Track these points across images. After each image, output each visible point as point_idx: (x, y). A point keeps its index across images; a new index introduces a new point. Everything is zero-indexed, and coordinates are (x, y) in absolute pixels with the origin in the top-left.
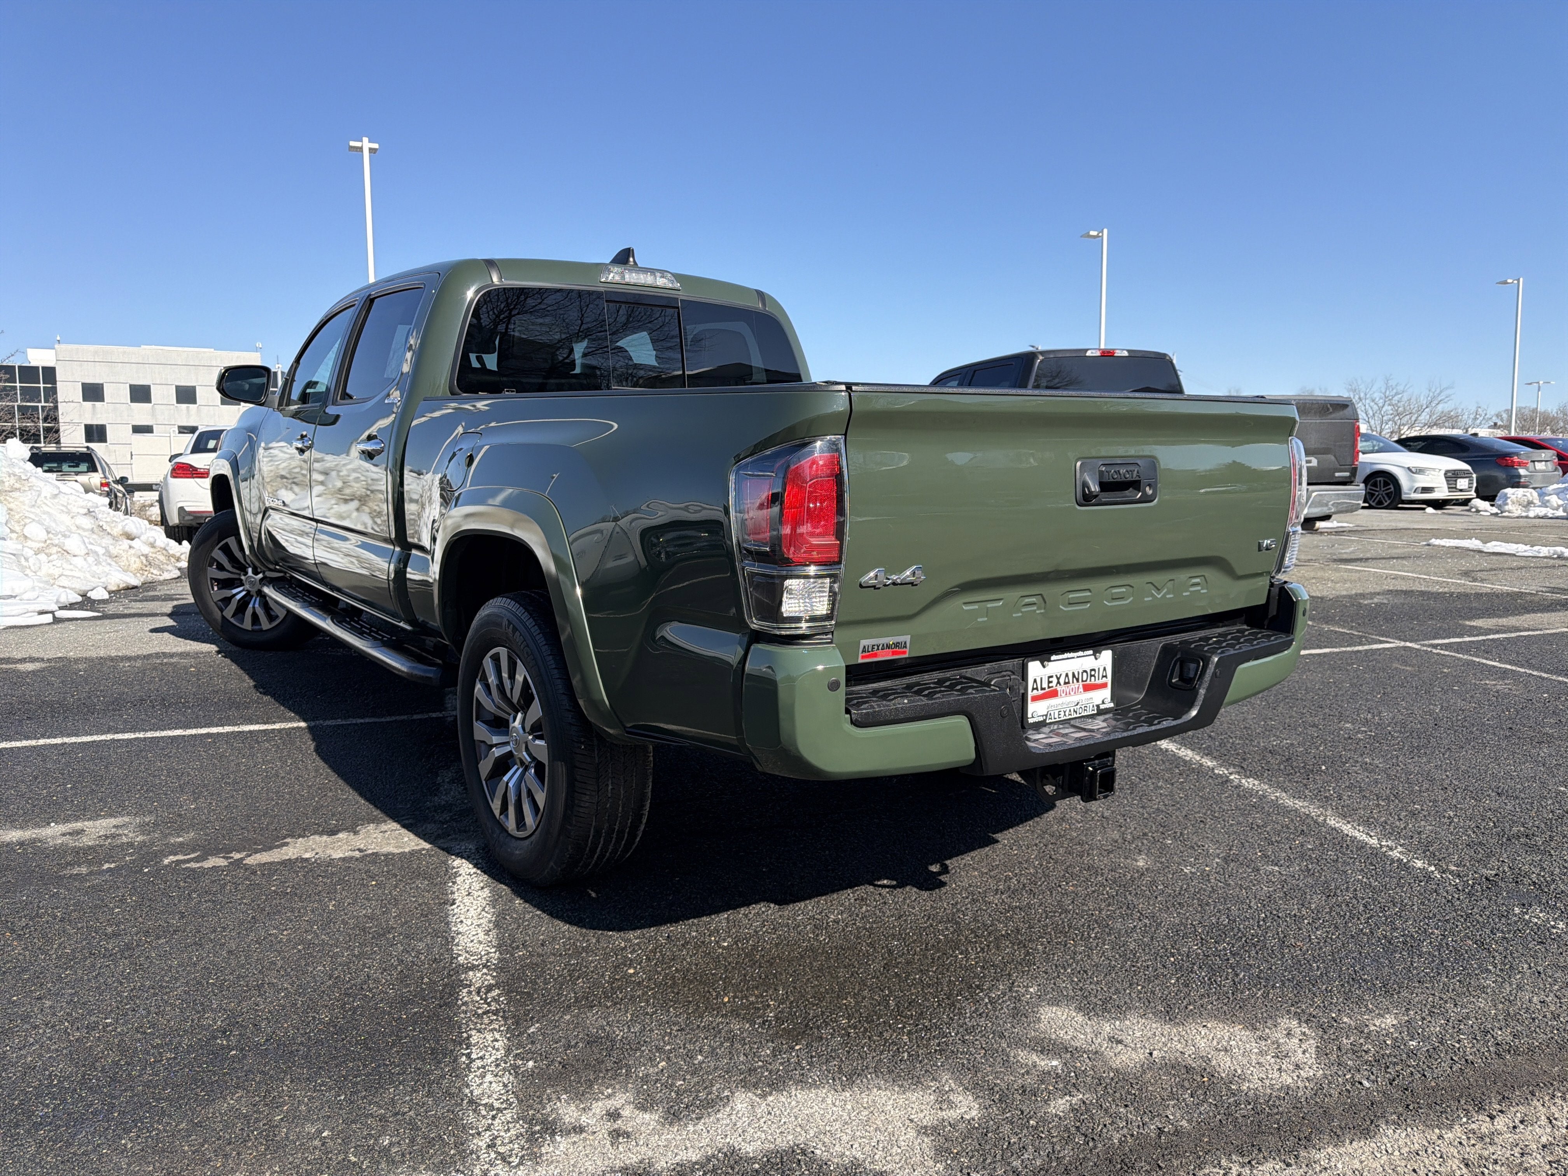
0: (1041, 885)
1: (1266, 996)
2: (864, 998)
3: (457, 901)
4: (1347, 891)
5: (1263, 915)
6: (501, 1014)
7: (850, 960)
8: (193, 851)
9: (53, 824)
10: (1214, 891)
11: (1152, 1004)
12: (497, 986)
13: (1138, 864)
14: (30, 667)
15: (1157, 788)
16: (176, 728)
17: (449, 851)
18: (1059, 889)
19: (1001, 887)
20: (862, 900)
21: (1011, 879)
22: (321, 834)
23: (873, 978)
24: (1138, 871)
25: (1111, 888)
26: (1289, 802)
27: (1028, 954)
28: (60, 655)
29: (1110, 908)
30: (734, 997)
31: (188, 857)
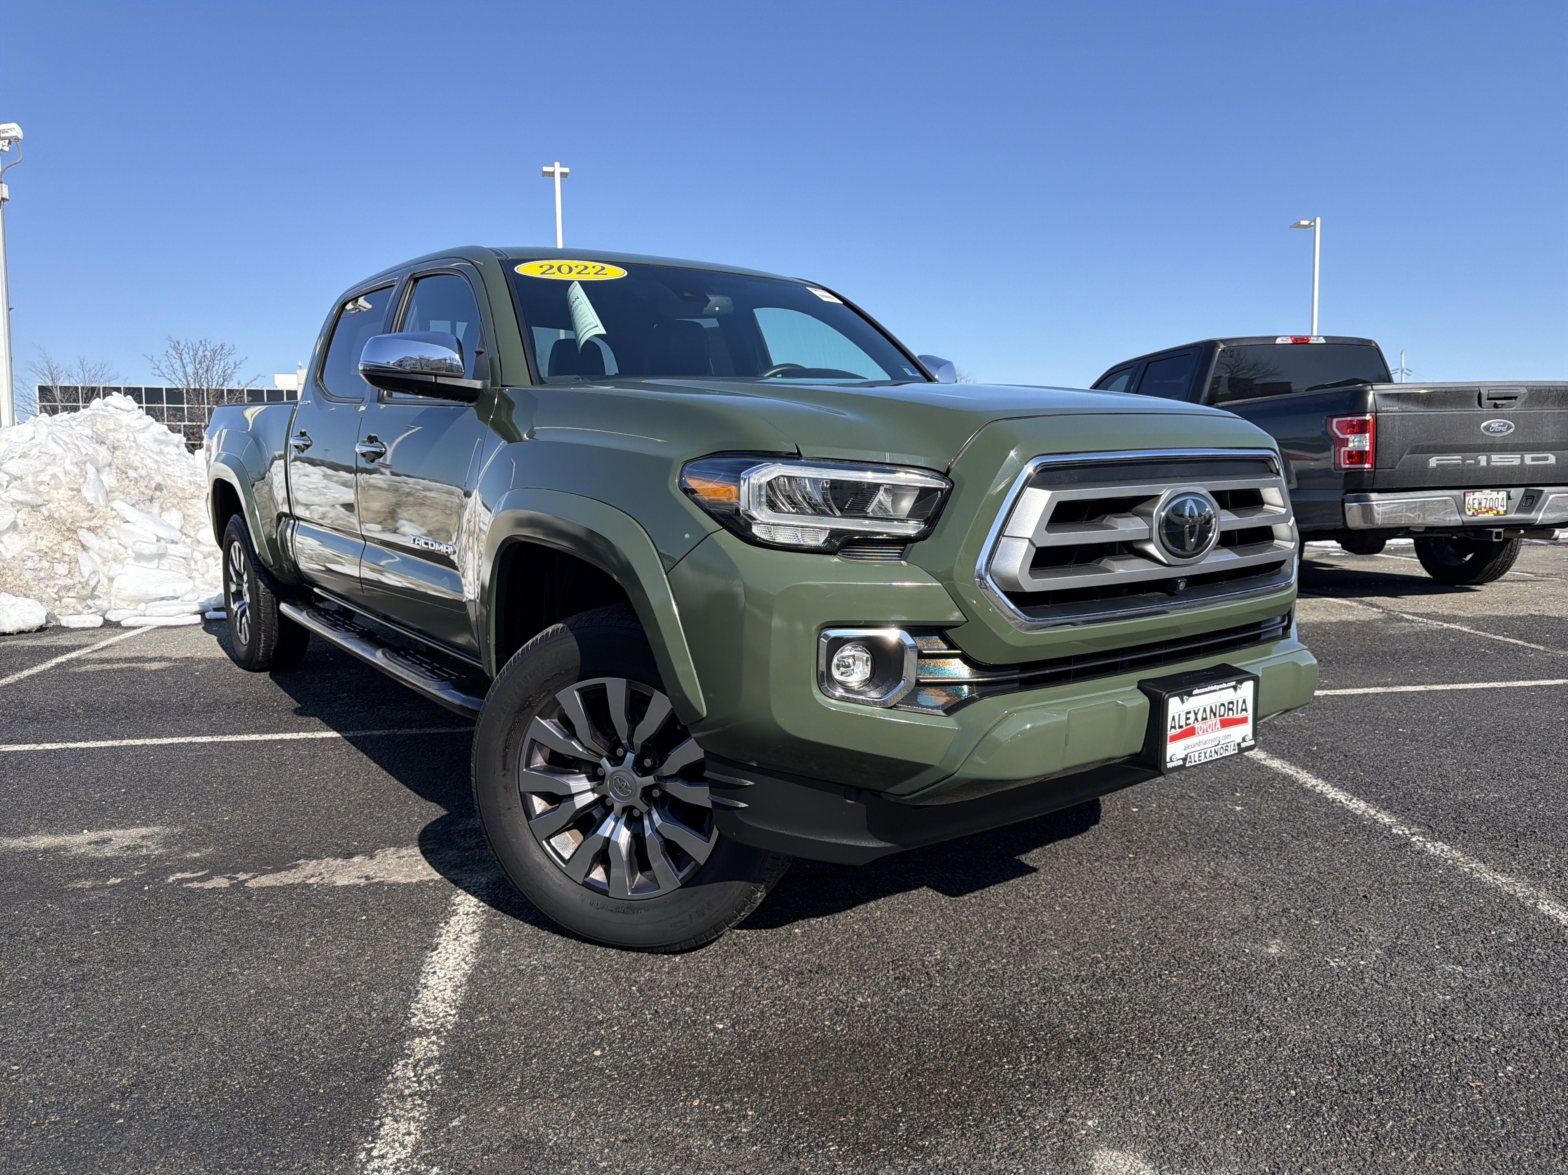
0: (1135, 974)
1: (1420, 1160)
2: (868, 1116)
3: (440, 947)
4: (1558, 1009)
5: (1432, 1036)
6: (429, 1098)
7: (866, 1061)
8: (203, 869)
9: (85, 831)
10: (1366, 995)
11: (1252, 1160)
12: (439, 1059)
13: (1270, 950)
14: (155, 666)
15: (1313, 849)
16: (253, 733)
17: (457, 883)
18: (1159, 980)
19: (1083, 973)
20: (904, 979)
21: (1098, 962)
22: (336, 856)
23: (888, 1088)
24: (1267, 961)
25: (1227, 983)
26: (1488, 877)
27: (1097, 1069)
28: (188, 655)
29: (1220, 1011)
30: (708, 1100)
31: (195, 875)
